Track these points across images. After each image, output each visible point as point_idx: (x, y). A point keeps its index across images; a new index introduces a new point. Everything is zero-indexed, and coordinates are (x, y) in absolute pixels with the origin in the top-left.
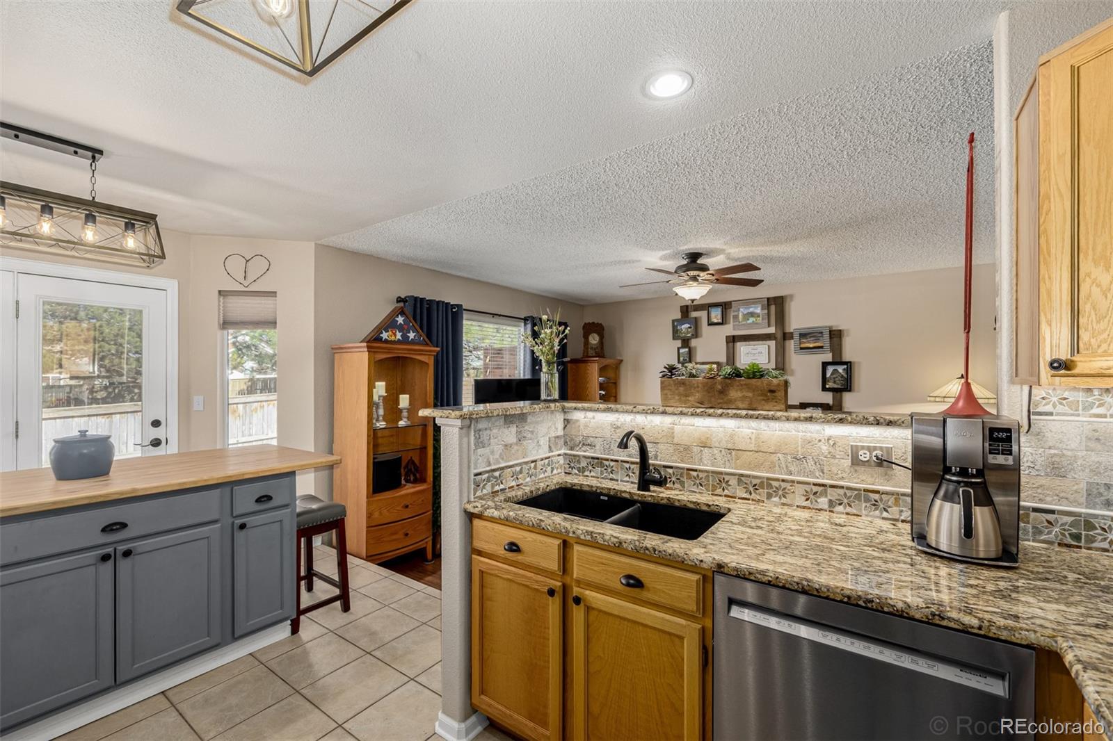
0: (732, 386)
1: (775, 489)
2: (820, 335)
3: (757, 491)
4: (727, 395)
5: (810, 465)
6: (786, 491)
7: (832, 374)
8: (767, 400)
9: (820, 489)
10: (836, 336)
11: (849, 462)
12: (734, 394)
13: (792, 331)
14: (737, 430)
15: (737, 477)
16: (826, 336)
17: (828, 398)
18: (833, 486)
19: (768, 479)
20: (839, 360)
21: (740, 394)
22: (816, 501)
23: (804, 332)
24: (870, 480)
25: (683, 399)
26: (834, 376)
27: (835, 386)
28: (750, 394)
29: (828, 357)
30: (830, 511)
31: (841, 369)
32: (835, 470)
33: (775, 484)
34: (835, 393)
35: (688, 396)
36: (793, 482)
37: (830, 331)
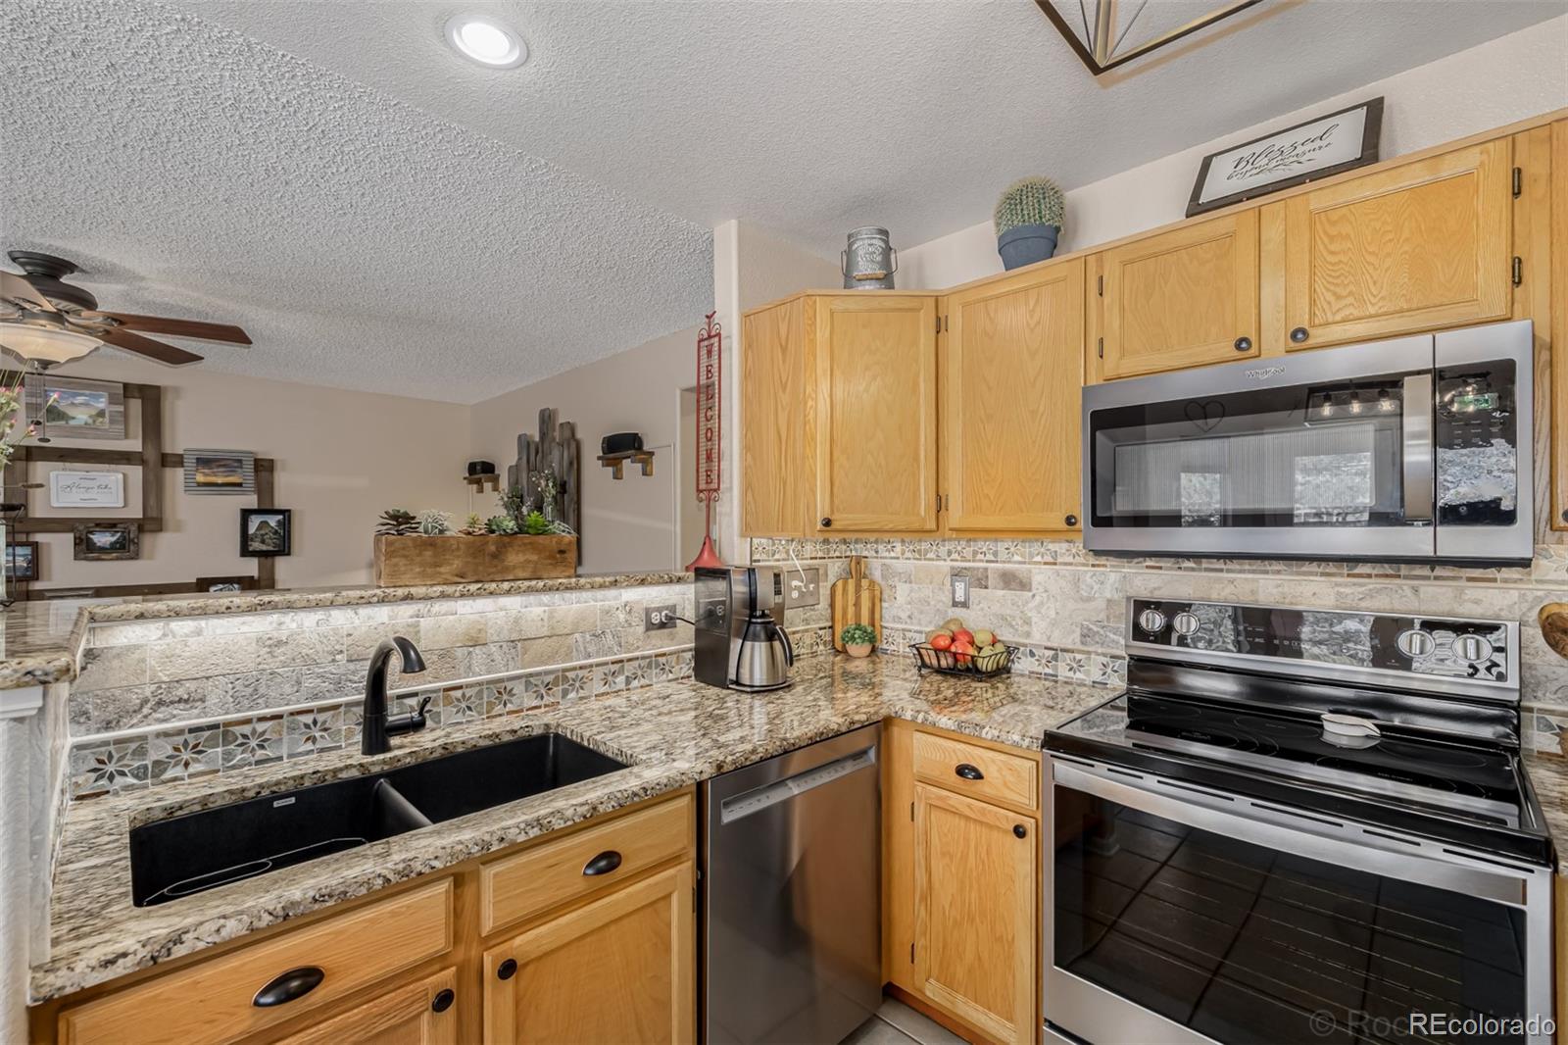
0: (511, 546)
1: (571, 682)
2: (236, 464)
3: (550, 692)
4: (503, 561)
5: (609, 640)
6: (585, 680)
7: (258, 529)
8: (555, 565)
9: (616, 667)
10: (264, 468)
11: (641, 629)
12: (513, 558)
13: (182, 452)
14: (524, 610)
15: (524, 680)
16: (249, 467)
17: (251, 567)
18: (629, 660)
19: (565, 670)
20: (270, 508)
21: (521, 558)
22: (615, 683)
23: (206, 455)
24: (659, 643)
25: (429, 570)
26: (263, 532)
27: (264, 548)
28: (535, 557)
29: (251, 501)
30: (627, 690)
31: (273, 521)
32: (631, 640)
33: (571, 675)
34: (263, 559)
35: (440, 566)
36: (591, 666)
37: (256, 460)
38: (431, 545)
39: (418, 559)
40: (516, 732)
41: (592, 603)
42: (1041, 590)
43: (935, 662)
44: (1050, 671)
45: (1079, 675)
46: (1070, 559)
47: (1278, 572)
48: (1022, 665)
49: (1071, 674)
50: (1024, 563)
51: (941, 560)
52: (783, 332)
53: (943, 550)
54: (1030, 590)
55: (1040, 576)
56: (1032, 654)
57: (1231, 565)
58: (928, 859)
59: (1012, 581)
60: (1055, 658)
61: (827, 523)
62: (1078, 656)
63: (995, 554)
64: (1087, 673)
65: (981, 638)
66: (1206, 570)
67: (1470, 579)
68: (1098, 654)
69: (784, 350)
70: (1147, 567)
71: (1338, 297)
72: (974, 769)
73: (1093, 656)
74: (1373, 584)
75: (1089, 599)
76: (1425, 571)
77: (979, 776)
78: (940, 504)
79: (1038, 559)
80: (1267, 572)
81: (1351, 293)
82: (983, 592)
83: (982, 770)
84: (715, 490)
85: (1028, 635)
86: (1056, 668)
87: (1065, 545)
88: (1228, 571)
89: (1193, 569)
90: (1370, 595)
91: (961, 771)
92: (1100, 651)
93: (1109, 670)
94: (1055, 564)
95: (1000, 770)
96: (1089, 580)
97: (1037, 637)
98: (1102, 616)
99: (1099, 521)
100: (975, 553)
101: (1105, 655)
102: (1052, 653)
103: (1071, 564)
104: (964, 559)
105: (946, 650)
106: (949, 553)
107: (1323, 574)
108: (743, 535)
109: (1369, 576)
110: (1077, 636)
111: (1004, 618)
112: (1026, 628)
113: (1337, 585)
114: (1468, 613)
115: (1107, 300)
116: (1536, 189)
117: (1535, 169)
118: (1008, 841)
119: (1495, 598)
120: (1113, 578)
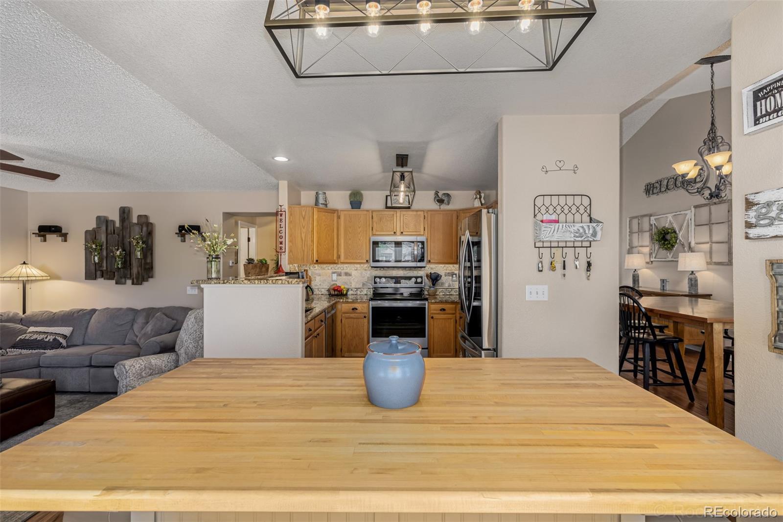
42: (354, 275)
43: (334, 293)
44: (356, 293)
45: (362, 292)
48: (350, 293)
49: (360, 293)
50: (350, 270)
51: (328, 269)
52: (304, 213)
53: (330, 268)
54: (351, 276)
55: (354, 273)
56: (352, 290)
57: (389, 269)
58: (345, 329)
59: (347, 274)
60: (357, 290)
61: (317, 261)
62: (362, 289)
63: (344, 268)
64: (364, 292)
65: (342, 287)
66: (385, 270)
67: (419, 270)
68: (366, 288)
69: (304, 218)
70: (376, 270)
71: (406, 228)
74: (408, 271)
75: (364, 277)
76: (414, 269)
77: (356, 309)
78: (339, 257)
79: (353, 269)
81: (408, 227)
82: (340, 277)
83: (357, 308)
84: (283, 252)
85: (351, 286)
87: (359, 266)
89: (383, 270)
90: (407, 273)
91: (353, 309)
93: (368, 291)
94: (357, 270)
95: (361, 307)
96: (364, 273)
97: (353, 286)
98: (367, 280)
99: (375, 261)
100: (338, 268)
103: (360, 270)
104: (335, 270)
105: (337, 290)
106: (331, 268)
107: (403, 270)
108: (289, 264)
110: (361, 284)
111: (346, 283)
112: (351, 284)
114: (419, 275)
115: (374, 220)
116: (426, 218)
117: (426, 216)
118: (362, 320)
119: (421, 273)
120: (369, 272)
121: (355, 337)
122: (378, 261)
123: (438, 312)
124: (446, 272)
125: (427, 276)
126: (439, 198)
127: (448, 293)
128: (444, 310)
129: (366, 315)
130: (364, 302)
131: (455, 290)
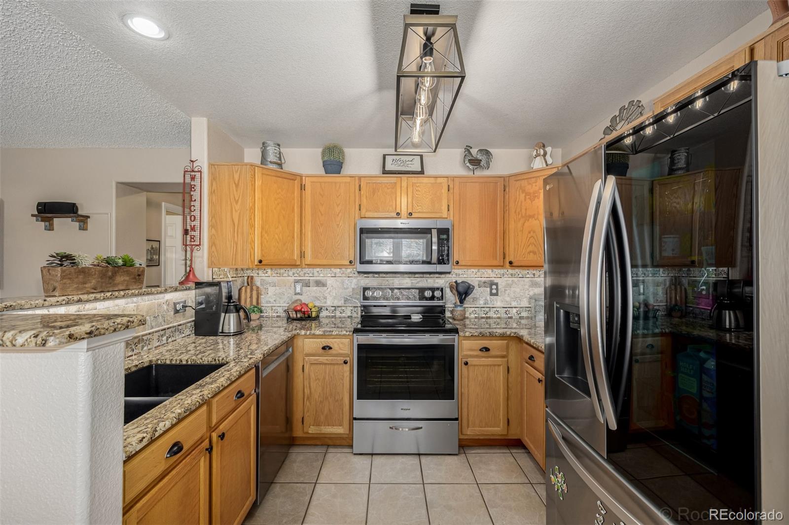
0: (118, 273)
1: (145, 342)
3: (137, 347)
4: (114, 280)
5: (160, 319)
6: (151, 340)
8: (135, 283)
9: (162, 333)
11: (172, 313)
12: (119, 279)
14: (126, 306)
18: (168, 328)
19: (143, 336)
21: (122, 279)
22: (162, 340)
24: (179, 320)
25: (80, 286)
28: (127, 278)
30: (167, 343)
32: (169, 318)
33: (145, 338)
35: (86, 284)
36: (153, 333)
38: (83, 272)
39: (76, 280)
40: (137, 366)
41: (154, 301)
42: (330, 286)
43: (295, 316)
44: (333, 315)
45: (343, 315)
46: (341, 275)
47: (399, 277)
48: (324, 314)
49: (341, 315)
50: (324, 277)
51: (290, 276)
52: (236, 176)
53: (291, 273)
54: (326, 287)
55: (330, 282)
56: (327, 310)
57: (388, 275)
58: (310, 384)
59: (319, 284)
60: (335, 310)
61: (260, 262)
62: (343, 308)
63: (313, 274)
64: (346, 314)
65: (310, 305)
66: (381, 277)
67: (437, 277)
68: (349, 307)
69: (237, 186)
70: (365, 277)
71: (418, 206)
72: (328, 346)
73: (348, 308)
74: (419, 279)
75: (347, 288)
76: (428, 276)
77: (330, 348)
78: (302, 255)
79: (330, 275)
80: (396, 277)
81: (420, 206)
82: (308, 288)
83: (331, 346)
84: (197, 245)
85: (325, 302)
86: (335, 313)
87: (339, 270)
88: (387, 277)
89: (377, 277)
90: (418, 283)
91: (324, 348)
92: (350, 305)
93: (353, 312)
94: (335, 277)
95: (338, 344)
96: (347, 282)
97: (329, 303)
98: (351, 294)
99: (362, 262)
100: (305, 273)
101: (351, 307)
102: (334, 308)
103: (340, 277)
104: (300, 276)
105: (300, 311)
106: (294, 274)
107: (409, 277)
108: (209, 267)
109: (418, 277)
110: (343, 301)
111: (316, 298)
112: (325, 300)
113: (412, 280)
114: (436, 285)
115: (362, 193)
116: (451, 191)
117: (451, 186)
118: (341, 367)
119: (440, 282)
120: (355, 281)
121: (327, 398)
122: (370, 262)
123: (475, 353)
124: (480, 281)
125: (451, 287)
126: (472, 156)
127: (484, 316)
128: (487, 349)
129: (348, 359)
130: (344, 335)
131: (495, 309)
